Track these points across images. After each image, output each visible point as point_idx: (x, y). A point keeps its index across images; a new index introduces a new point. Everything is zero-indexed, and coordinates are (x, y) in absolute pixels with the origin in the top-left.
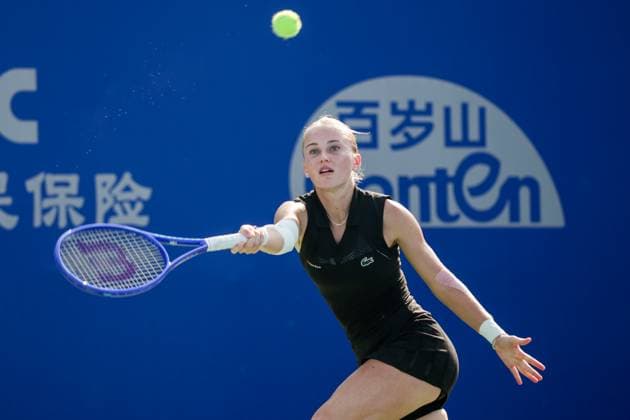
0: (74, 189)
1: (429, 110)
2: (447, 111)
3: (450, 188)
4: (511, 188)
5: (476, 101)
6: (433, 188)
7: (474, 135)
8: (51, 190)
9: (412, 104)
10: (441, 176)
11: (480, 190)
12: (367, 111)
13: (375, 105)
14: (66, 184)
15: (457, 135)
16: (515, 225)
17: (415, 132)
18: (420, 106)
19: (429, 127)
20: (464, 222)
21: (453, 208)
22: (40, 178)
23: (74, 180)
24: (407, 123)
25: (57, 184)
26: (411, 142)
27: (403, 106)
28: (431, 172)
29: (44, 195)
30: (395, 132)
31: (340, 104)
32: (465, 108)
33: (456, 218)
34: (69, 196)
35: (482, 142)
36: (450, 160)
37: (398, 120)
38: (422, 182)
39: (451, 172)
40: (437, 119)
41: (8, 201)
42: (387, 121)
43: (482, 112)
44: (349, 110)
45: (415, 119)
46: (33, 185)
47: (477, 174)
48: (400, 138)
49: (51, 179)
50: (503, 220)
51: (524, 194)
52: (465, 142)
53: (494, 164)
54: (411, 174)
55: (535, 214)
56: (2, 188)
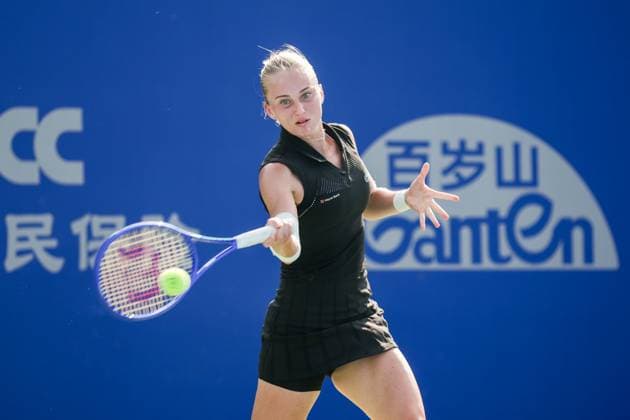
1: (480, 150)
2: (499, 152)
3: (502, 229)
4: (564, 229)
5: (528, 140)
6: (484, 229)
7: (526, 175)
8: (96, 232)
9: (463, 144)
10: (493, 218)
11: (532, 231)
12: (418, 151)
13: (425, 144)
14: (112, 226)
15: (508, 175)
16: (568, 267)
17: (466, 172)
18: (471, 146)
19: (480, 168)
20: (517, 264)
21: (505, 249)
22: (86, 219)
23: (120, 220)
24: (458, 163)
25: (104, 226)
26: (462, 182)
27: (454, 145)
28: (481, 213)
29: (90, 237)
30: (446, 172)
31: (391, 144)
32: (517, 148)
33: (507, 260)
35: (534, 182)
36: (504, 200)
37: (449, 160)
38: (474, 224)
39: (503, 212)
40: (489, 159)
41: (53, 243)
42: (437, 161)
43: (534, 152)
44: (399, 150)
45: (467, 159)
46: (78, 227)
47: (529, 215)
48: (451, 179)
49: (97, 221)
50: (555, 262)
51: (578, 235)
52: (517, 182)
53: (546, 205)
54: (463, 214)
55: (589, 256)
56: (47, 230)
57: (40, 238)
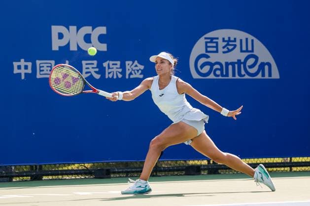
0: (118, 66)
1: (235, 40)
2: (241, 41)
3: (242, 65)
4: (262, 65)
5: (250, 37)
6: (236, 65)
7: (250, 48)
8: (111, 66)
9: (229, 38)
10: (239, 62)
11: (251, 67)
12: (214, 41)
13: (217, 38)
14: (116, 64)
15: (244, 48)
16: (263, 78)
17: (230, 47)
18: (232, 39)
19: (235, 46)
20: (247, 77)
21: (243, 72)
22: (108, 62)
23: (119, 63)
24: (228, 44)
25: (113, 64)
26: (229, 51)
27: (226, 39)
28: (236, 61)
29: (109, 68)
30: (224, 47)
31: (206, 38)
32: (247, 39)
33: (244, 75)
34: (117, 68)
35: (252, 51)
36: (242, 56)
38: (233, 64)
39: (242, 61)
40: (238, 43)
41: (97, 70)
42: (221, 44)
43: (252, 41)
44: (209, 40)
45: (230, 43)
46: (105, 64)
47: (251, 61)
48: (226, 50)
49: (111, 63)
50: (259, 76)
51: (266, 67)
52: (247, 51)
53: (256, 58)
54: (229, 61)
55: (270, 75)
56: (95, 66)
57: (93, 68)
